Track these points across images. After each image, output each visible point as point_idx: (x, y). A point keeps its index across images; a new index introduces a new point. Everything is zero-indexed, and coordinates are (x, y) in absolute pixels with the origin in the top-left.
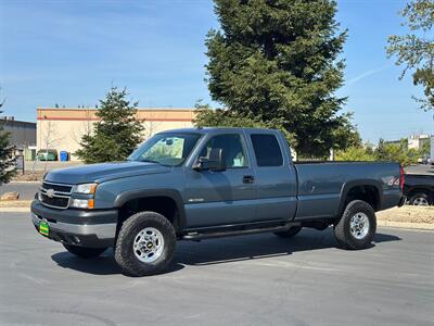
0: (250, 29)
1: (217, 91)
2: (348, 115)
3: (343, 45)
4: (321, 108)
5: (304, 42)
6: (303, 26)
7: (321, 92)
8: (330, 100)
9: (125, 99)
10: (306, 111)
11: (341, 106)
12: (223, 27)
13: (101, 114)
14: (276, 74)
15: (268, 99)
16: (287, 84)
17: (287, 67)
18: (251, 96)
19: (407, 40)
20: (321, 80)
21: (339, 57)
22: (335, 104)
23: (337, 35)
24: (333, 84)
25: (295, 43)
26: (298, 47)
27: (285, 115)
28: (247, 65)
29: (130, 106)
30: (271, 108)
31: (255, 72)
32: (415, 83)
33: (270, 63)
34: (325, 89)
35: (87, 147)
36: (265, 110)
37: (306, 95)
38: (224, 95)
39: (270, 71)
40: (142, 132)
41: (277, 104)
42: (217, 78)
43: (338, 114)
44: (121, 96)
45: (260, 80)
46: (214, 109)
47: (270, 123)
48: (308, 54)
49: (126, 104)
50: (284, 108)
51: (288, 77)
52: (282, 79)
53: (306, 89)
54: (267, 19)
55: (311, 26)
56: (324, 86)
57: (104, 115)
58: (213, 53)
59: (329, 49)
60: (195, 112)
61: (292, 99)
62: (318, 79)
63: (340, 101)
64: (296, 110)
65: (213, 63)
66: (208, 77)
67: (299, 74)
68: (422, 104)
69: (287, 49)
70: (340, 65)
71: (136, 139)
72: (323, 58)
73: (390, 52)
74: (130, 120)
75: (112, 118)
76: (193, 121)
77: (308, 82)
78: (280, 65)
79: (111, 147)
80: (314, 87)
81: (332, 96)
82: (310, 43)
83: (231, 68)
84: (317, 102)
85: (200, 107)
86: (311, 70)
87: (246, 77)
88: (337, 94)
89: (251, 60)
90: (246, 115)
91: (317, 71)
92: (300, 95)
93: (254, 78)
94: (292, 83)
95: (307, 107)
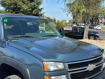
2: (44, 13)
4: (35, 10)
11: (42, 10)
15: (17, 7)
18: (11, 5)
24: (39, 3)
30: (18, 10)
34: (36, 5)
37: (30, 6)
43: (41, 13)
45: (14, 1)
50: (22, 10)
56: (35, 4)
61: (25, 7)
64: (26, 11)
68: (63, 10)
77: (31, 2)
94: (25, 2)
95: (30, 10)
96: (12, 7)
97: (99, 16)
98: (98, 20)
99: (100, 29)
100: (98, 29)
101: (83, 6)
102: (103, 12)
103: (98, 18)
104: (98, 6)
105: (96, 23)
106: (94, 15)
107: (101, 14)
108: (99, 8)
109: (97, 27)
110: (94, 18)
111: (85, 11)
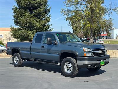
0: (25, 6)
1: (17, 23)
2: (52, 29)
3: (50, 11)
4: (46, 27)
5: (40, 10)
6: (40, 5)
7: (45, 23)
8: (48, 25)
10: (42, 28)
11: (50, 27)
12: (17, 5)
14: (33, 18)
15: (31, 25)
16: (36, 21)
17: (36, 16)
18: (27, 24)
19: (66, 10)
20: (45, 20)
21: (49, 14)
22: (49, 26)
23: (48, 8)
24: (48, 21)
25: (38, 10)
26: (39, 11)
27: (36, 29)
28: (25, 15)
31: (28, 17)
32: (67, 20)
33: (31, 15)
36: (31, 28)
37: (42, 24)
38: (19, 24)
39: (32, 17)
41: (34, 26)
42: (16, 19)
43: (50, 29)
45: (29, 20)
46: (16, 28)
47: (32, 31)
48: (41, 13)
50: (36, 27)
51: (36, 19)
52: (35, 19)
53: (41, 22)
54: (30, 3)
55: (42, 5)
56: (46, 22)
58: (15, 12)
59: (47, 12)
60: (10, 28)
61: (38, 25)
62: (44, 20)
63: (50, 25)
64: (39, 28)
65: (15, 15)
66: (14, 19)
67: (39, 18)
69: (36, 11)
70: (50, 16)
72: (45, 14)
73: (62, 13)
76: (10, 31)
77: (42, 20)
78: (34, 16)
80: (44, 22)
81: (48, 24)
82: (42, 10)
83: (20, 16)
84: (44, 26)
85: (12, 27)
86: (42, 17)
87: (25, 19)
88: (49, 23)
89: (26, 14)
90: (26, 29)
91: (44, 17)
92: (40, 24)
93: (27, 19)
94: (37, 21)
95: (42, 27)
96: (27, 25)
97: (101, 29)
98: (100, 33)
99: (103, 43)
100: (100, 43)
101: (88, 22)
102: (104, 25)
103: (99, 32)
104: (99, 20)
105: (98, 37)
106: (95, 28)
107: (103, 27)
108: (100, 22)
109: (99, 41)
110: (95, 32)
111: (90, 26)
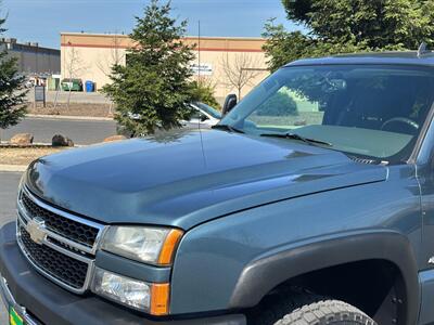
9: (170, 16)
13: (137, 36)
15: (380, 15)
18: (358, 10)
29: (175, 25)
30: (382, 29)
35: (118, 81)
38: (314, 10)
40: (191, 63)
41: (393, 23)
44: (164, 12)
46: (289, 32)
49: (171, 23)
50: (404, 30)
57: (141, 37)
60: (265, 35)
71: (183, 71)
74: (176, 45)
75: (152, 42)
79: (150, 81)
85: (272, 29)
90: (349, 38)
96: (359, 14)
